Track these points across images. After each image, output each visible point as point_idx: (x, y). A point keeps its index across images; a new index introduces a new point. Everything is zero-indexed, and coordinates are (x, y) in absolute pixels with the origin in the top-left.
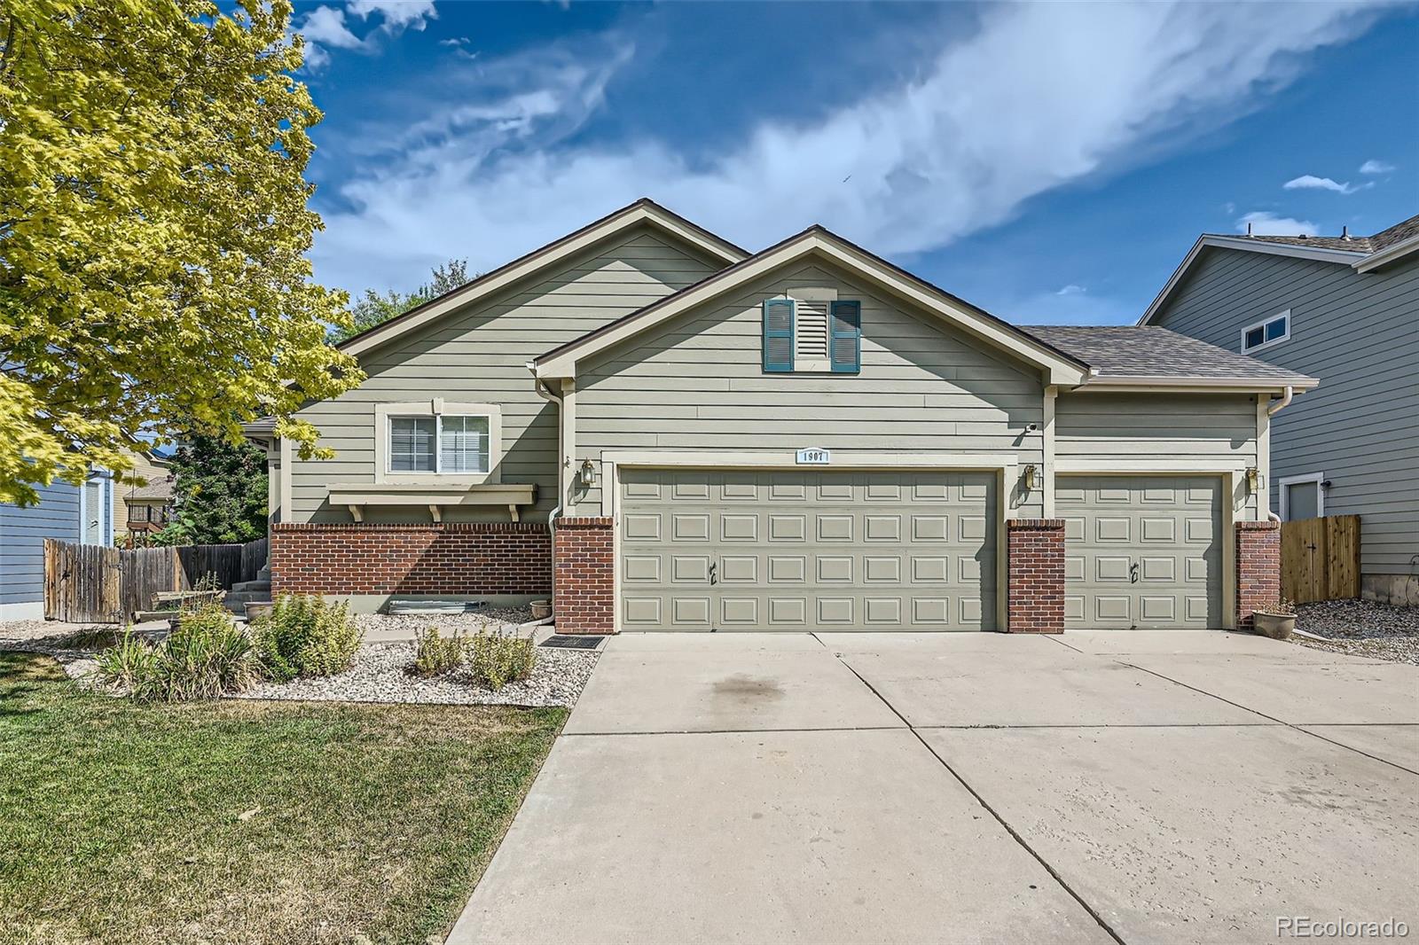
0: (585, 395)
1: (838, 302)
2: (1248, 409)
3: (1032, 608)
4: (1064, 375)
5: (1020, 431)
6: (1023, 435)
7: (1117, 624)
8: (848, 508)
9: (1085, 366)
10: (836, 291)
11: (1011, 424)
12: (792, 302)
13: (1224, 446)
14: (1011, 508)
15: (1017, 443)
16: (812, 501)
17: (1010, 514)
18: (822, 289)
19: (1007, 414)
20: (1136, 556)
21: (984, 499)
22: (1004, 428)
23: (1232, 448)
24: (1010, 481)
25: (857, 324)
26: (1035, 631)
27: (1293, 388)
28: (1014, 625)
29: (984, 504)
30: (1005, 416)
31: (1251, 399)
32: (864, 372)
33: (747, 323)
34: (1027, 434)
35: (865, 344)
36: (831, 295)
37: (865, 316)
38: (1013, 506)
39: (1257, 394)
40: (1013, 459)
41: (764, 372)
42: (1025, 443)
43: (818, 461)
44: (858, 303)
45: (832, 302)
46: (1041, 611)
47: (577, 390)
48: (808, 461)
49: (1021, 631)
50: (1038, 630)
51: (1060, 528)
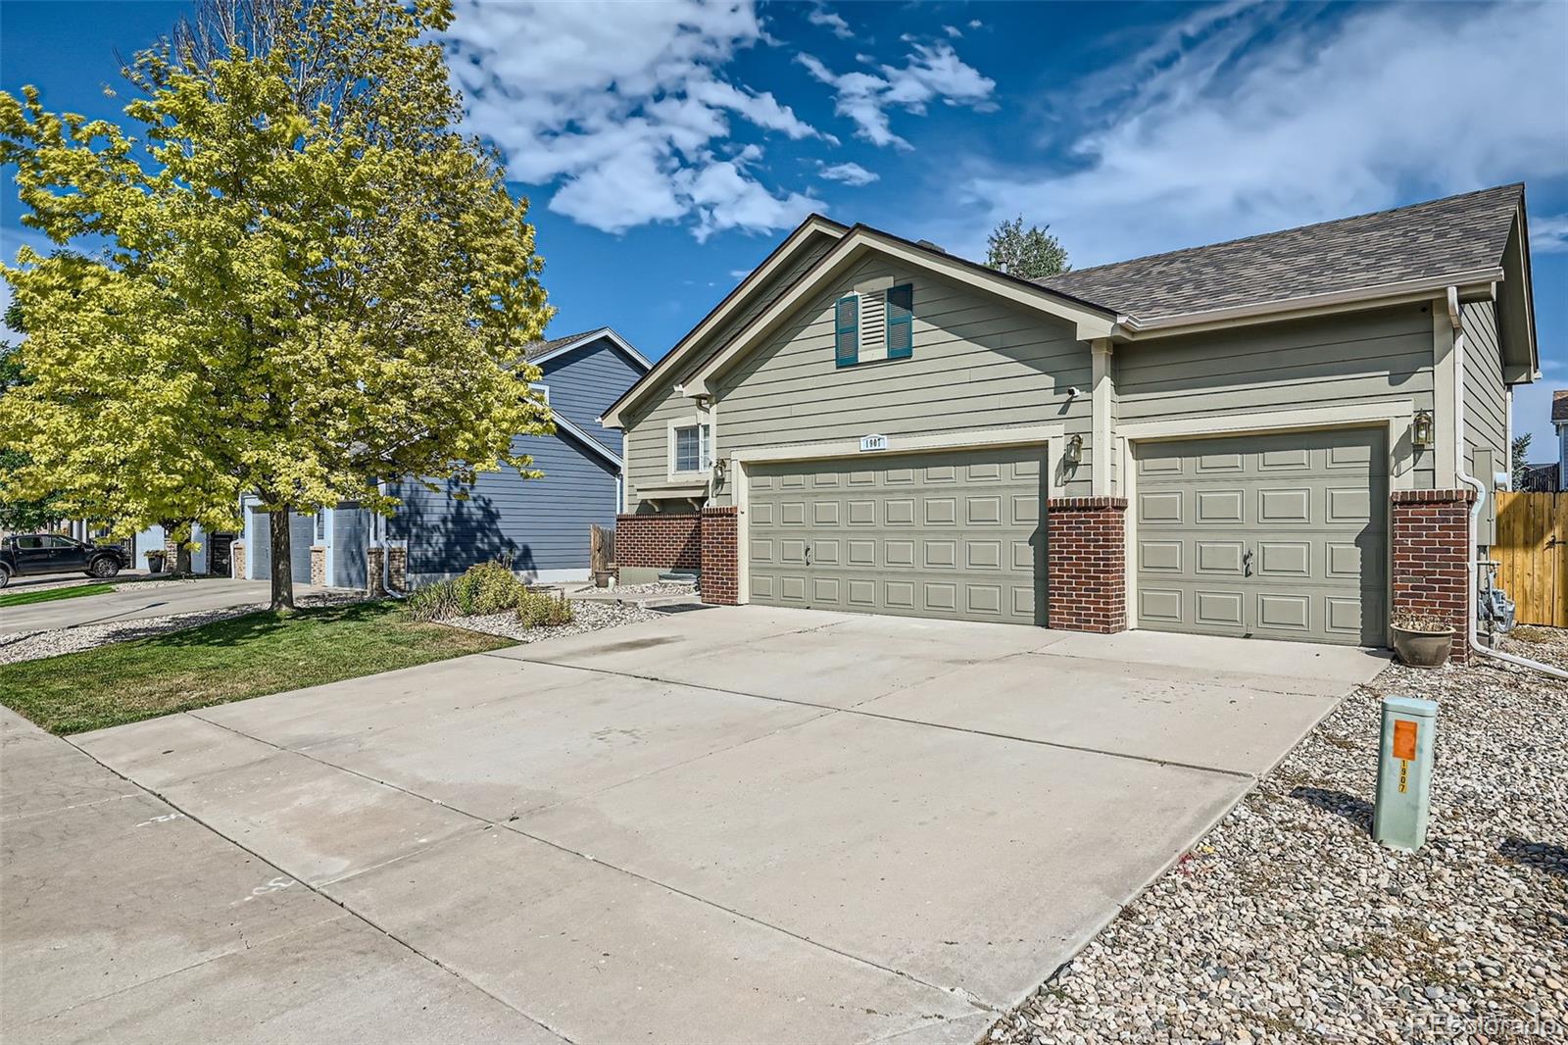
0: (723, 405)
1: (894, 288)
2: (1419, 326)
3: (1073, 602)
4: (1092, 327)
5: (1066, 397)
6: (1069, 402)
7: (1226, 630)
8: (908, 492)
9: (1112, 313)
10: (892, 278)
11: (1057, 390)
12: (857, 296)
13: (1380, 382)
14: (1056, 486)
15: (1063, 411)
16: (880, 486)
17: (1056, 493)
18: (881, 279)
19: (1053, 379)
20: (1250, 542)
21: (1038, 477)
22: (1050, 395)
23: (1391, 383)
24: (1056, 454)
25: (909, 307)
26: (1077, 628)
27: (1459, 288)
28: (1055, 619)
29: (1038, 482)
30: (1050, 381)
31: (1424, 310)
32: (916, 354)
33: (824, 325)
34: (1074, 400)
35: (917, 325)
36: (887, 282)
37: (918, 298)
38: (1059, 483)
39: (1431, 300)
40: (1059, 429)
41: (838, 368)
42: (1073, 410)
43: (877, 447)
44: (911, 285)
45: (888, 290)
46: (1083, 605)
47: (717, 402)
48: (869, 448)
49: (1061, 627)
50: (1079, 627)
51: (1105, 507)
